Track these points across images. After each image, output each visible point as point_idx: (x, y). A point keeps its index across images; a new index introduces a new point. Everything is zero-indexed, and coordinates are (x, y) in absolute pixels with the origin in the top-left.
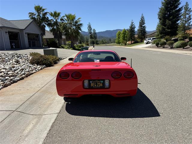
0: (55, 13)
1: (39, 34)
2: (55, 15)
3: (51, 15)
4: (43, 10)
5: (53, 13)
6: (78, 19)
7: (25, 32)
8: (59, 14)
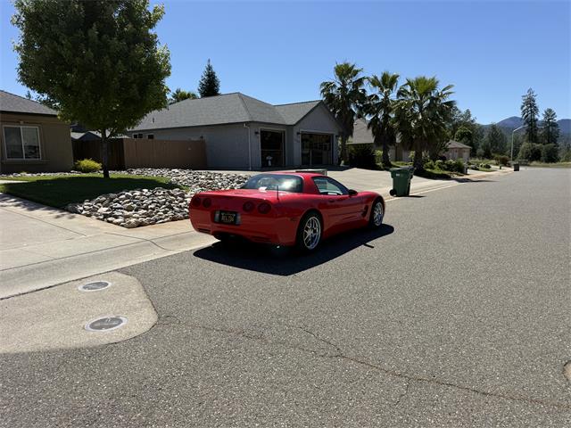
0: (385, 77)
1: (332, 135)
2: (384, 84)
3: (374, 83)
4: (356, 72)
5: (380, 78)
6: (444, 90)
7: (296, 130)
8: (394, 79)
